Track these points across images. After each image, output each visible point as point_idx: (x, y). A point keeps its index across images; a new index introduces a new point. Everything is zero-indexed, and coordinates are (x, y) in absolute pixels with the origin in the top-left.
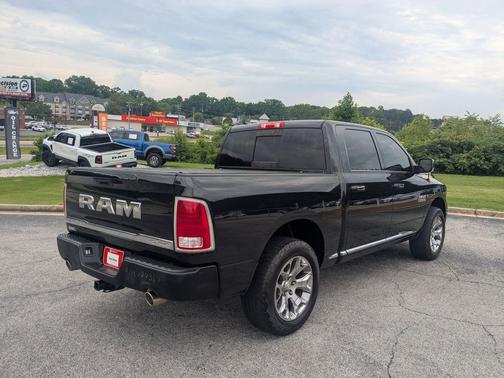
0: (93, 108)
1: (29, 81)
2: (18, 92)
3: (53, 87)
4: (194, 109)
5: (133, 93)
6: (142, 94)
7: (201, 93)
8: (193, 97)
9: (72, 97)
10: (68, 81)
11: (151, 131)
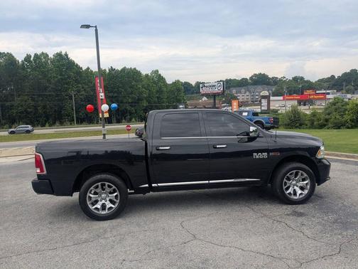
0: (261, 94)
1: (222, 83)
2: (216, 90)
3: (243, 83)
4: (344, 84)
5: (295, 79)
6: (302, 78)
7: (352, 70)
8: (345, 74)
9: (252, 88)
10: (251, 78)
11: (305, 105)
